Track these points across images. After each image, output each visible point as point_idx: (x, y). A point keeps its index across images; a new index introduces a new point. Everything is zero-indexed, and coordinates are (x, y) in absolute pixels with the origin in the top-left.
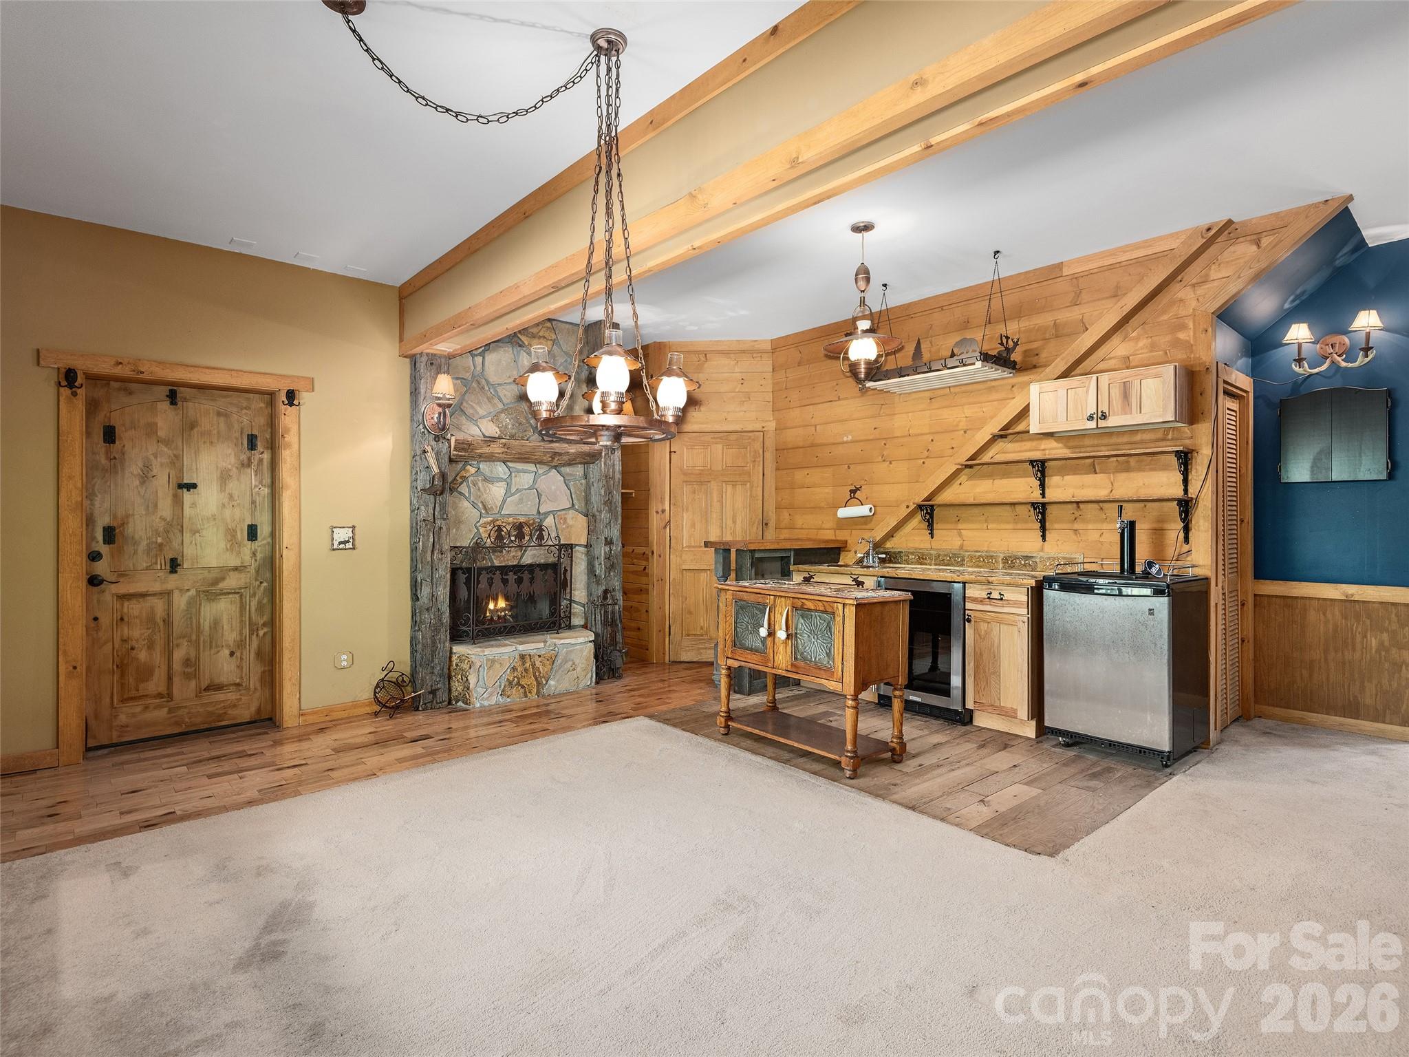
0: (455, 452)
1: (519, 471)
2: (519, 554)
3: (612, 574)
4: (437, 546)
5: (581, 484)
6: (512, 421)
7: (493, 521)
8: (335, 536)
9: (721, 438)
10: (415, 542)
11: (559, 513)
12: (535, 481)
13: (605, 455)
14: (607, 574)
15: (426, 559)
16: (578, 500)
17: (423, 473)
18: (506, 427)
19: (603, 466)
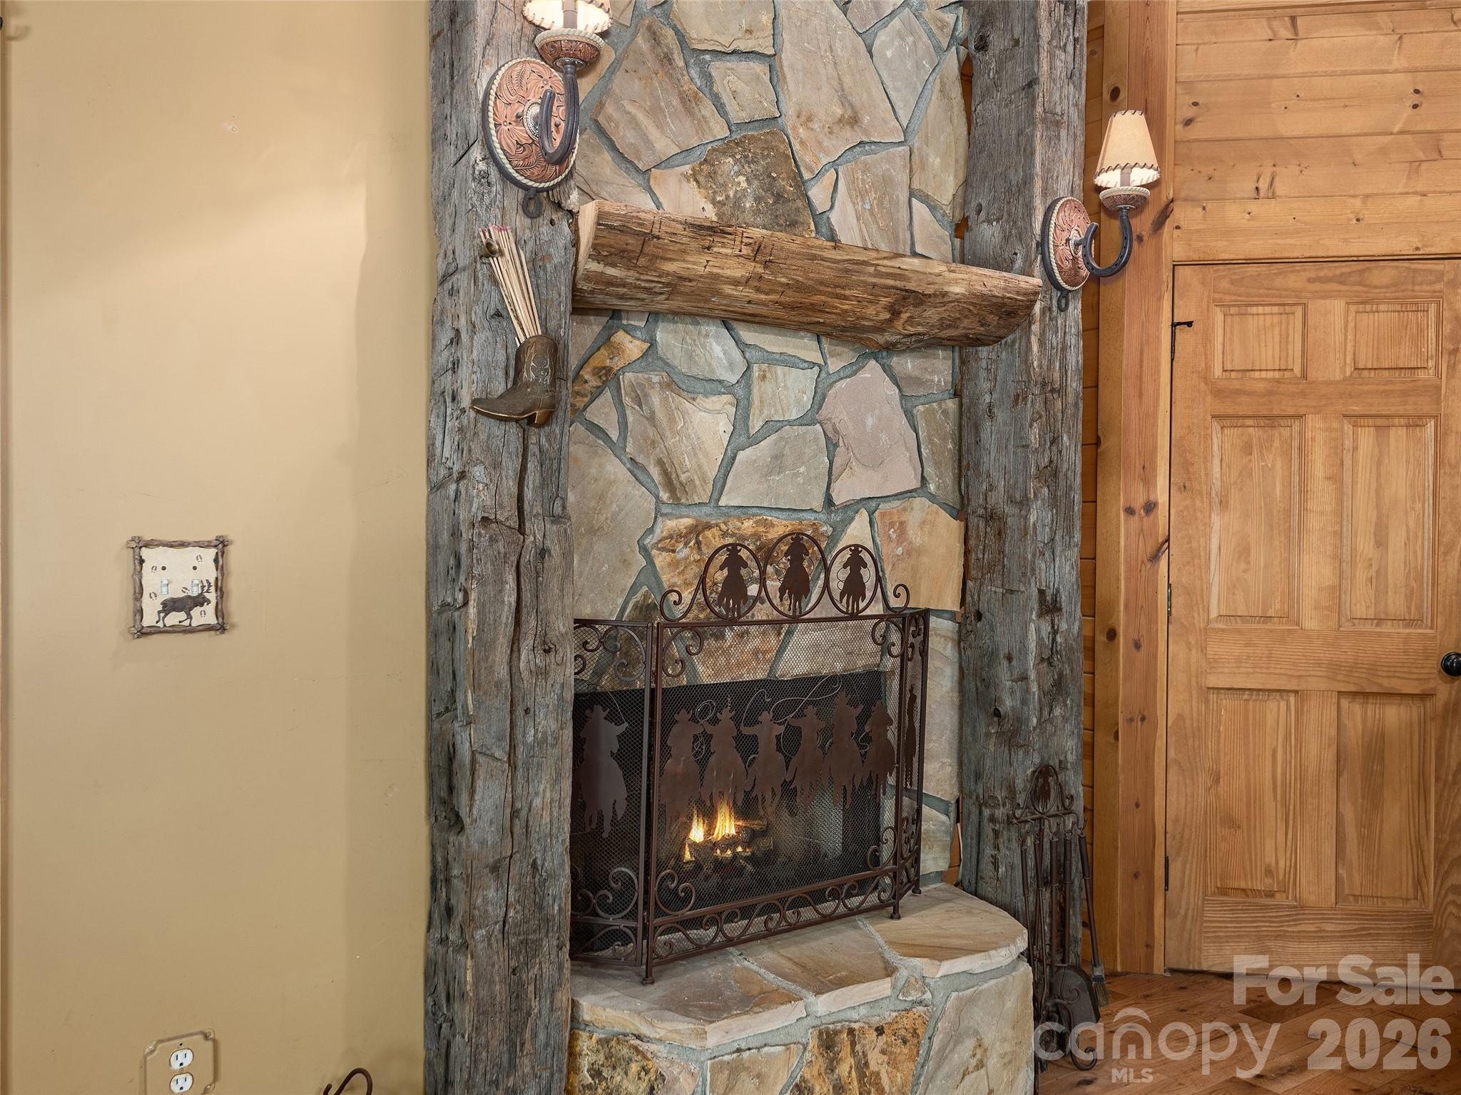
0: (594, 266)
1: (772, 360)
2: (773, 642)
3: (1058, 711)
4: (530, 623)
5: (945, 413)
6: (756, 183)
7: (697, 530)
8: (151, 580)
9: (1342, 280)
10: (445, 605)
11: (884, 507)
12: (819, 399)
13: (1043, 312)
14: (1046, 713)
15: (490, 669)
16: (937, 465)
17: (480, 338)
18: (737, 204)
19: (1035, 348)
